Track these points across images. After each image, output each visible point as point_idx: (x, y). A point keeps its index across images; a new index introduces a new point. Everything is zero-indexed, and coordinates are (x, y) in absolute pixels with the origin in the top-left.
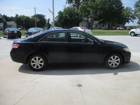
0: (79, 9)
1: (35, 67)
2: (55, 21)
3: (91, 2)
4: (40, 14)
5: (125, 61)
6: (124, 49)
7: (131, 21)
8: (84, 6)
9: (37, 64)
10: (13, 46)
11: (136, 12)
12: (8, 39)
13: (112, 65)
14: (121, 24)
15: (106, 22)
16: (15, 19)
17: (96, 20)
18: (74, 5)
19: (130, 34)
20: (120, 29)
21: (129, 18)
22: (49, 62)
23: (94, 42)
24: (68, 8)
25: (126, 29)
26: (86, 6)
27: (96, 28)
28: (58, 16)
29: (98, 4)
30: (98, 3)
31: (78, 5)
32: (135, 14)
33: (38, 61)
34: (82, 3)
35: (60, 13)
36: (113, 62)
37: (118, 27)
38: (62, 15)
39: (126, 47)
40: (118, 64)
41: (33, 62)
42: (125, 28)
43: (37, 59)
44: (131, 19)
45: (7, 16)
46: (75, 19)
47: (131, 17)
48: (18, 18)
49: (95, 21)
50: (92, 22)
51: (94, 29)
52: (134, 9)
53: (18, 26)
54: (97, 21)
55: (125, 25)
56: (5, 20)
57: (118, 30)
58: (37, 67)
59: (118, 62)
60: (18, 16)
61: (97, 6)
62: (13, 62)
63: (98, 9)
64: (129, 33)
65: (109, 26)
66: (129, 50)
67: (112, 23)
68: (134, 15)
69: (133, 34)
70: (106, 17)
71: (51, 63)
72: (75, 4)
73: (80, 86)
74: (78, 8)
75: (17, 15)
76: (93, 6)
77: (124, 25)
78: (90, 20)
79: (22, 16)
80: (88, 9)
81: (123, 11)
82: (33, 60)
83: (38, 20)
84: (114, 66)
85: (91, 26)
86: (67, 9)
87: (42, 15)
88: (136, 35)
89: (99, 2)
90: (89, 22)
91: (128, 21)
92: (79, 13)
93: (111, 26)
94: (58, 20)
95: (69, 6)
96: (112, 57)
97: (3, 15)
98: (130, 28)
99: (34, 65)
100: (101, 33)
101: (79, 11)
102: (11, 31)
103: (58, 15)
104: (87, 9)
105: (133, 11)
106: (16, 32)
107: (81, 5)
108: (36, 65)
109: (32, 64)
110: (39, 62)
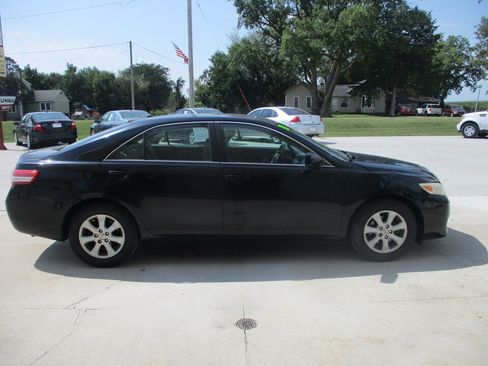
0: (283, 45)
1: (94, 253)
2: (201, 88)
3: (325, 20)
4: (149, 63)
5: (426, 231)
6: (421, 185)
7: (468, 84)
8: (302, 33)
9: (99, 242)
10: (15, 174)
11: (483, 54)
12: (30, 148)
13: (379, 245)
14: (431, 96)
15: (378, 89)
16: (64, 81)
17: (342, 82)
18: (266, 32)
19: (462, 131)
20: (429, 112)
21: (461, 73)
22: (145, 235)
23: (308, 160)
24: (244, 40)
25: (451, 112)
26: (305, 33)
27: (344, 109)
28: (212, 69)
29: (347, 26)
30: (349, 23)
31: (280, 31)
32: (482, 59)
33: (104, 230)
34: (291, 23)
35: (218, 59)
36: (381, 235)
37: (422, 105)
38: (225, 66)
39: (432, 178)
40: (400, 241)
41: (87, 233)
42: (447, 110)
43: (102, 224)
44: (466, 78)
45: (39, 71)
46: (269, 78)
47: (468, 71)
48: (74, 77)
49: (338, 87)
50: (327, 89)
51: (337, 113)
52: (478, 41)
53: (76, 104)
54: (345, 87)
55: (445, 101)
56: (28, 85)
57: (421, 115)
58: (103, 250)
59: (399, 233)
60: (75, 69)
61: (343, 35)
62: (16, 232)
63: (350, 44)
64: (459, 127)
65: (388, 104)
66: (440, 188)
67: (398, 93)
68: (478, 63)
69: (470, 131)
70: (377, 74)
71: (151, 236)
72: (268, 28)
73: (247, 324)
74: (279, 43)
75: (72, 69)
76: (332, 35)
77: (442, 99)
78: (322, 84)
79: (90, 69)
80: (314, 44)
81: (436, 49)
82: (86, 224)
83: (143, 85)
84: (386, 249)
85: (324, 104)
86: (239, 46)
87: (159, 66)
88: (481, 134)
89: (353, 21)
90: (319, 89)
91: (456, 85)
92: (284, 60)
93: (394, 102)
94: (209, 84)
95: (247, 36)
96: (377, 217)
97: (23, 68)
98: (465, 108)
99: (91, 245)
100: (357, 126)
101: (282, 52)
102: (41, 123)
103: (212, 65)
104: (311, 45)
105: (472, 49)
106: (60, 126)
107: (290, 33)
108: (97, 247)
109: (83, 241)
110: (107, 234)
